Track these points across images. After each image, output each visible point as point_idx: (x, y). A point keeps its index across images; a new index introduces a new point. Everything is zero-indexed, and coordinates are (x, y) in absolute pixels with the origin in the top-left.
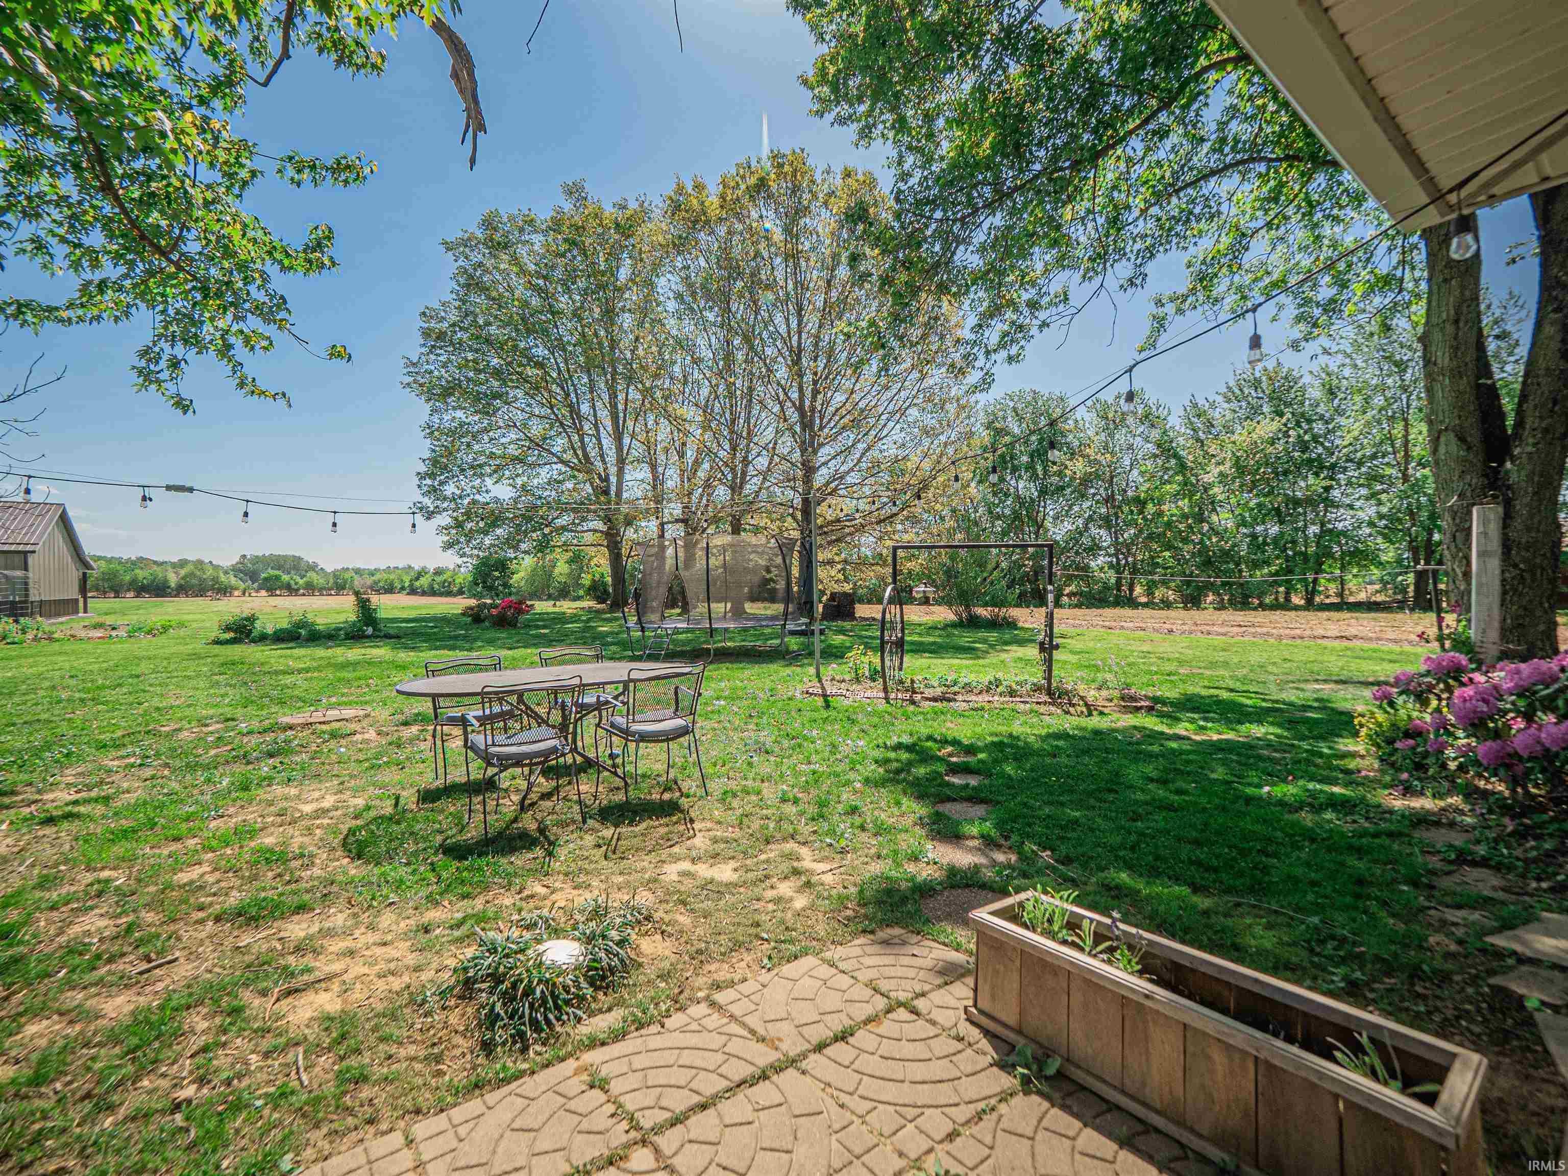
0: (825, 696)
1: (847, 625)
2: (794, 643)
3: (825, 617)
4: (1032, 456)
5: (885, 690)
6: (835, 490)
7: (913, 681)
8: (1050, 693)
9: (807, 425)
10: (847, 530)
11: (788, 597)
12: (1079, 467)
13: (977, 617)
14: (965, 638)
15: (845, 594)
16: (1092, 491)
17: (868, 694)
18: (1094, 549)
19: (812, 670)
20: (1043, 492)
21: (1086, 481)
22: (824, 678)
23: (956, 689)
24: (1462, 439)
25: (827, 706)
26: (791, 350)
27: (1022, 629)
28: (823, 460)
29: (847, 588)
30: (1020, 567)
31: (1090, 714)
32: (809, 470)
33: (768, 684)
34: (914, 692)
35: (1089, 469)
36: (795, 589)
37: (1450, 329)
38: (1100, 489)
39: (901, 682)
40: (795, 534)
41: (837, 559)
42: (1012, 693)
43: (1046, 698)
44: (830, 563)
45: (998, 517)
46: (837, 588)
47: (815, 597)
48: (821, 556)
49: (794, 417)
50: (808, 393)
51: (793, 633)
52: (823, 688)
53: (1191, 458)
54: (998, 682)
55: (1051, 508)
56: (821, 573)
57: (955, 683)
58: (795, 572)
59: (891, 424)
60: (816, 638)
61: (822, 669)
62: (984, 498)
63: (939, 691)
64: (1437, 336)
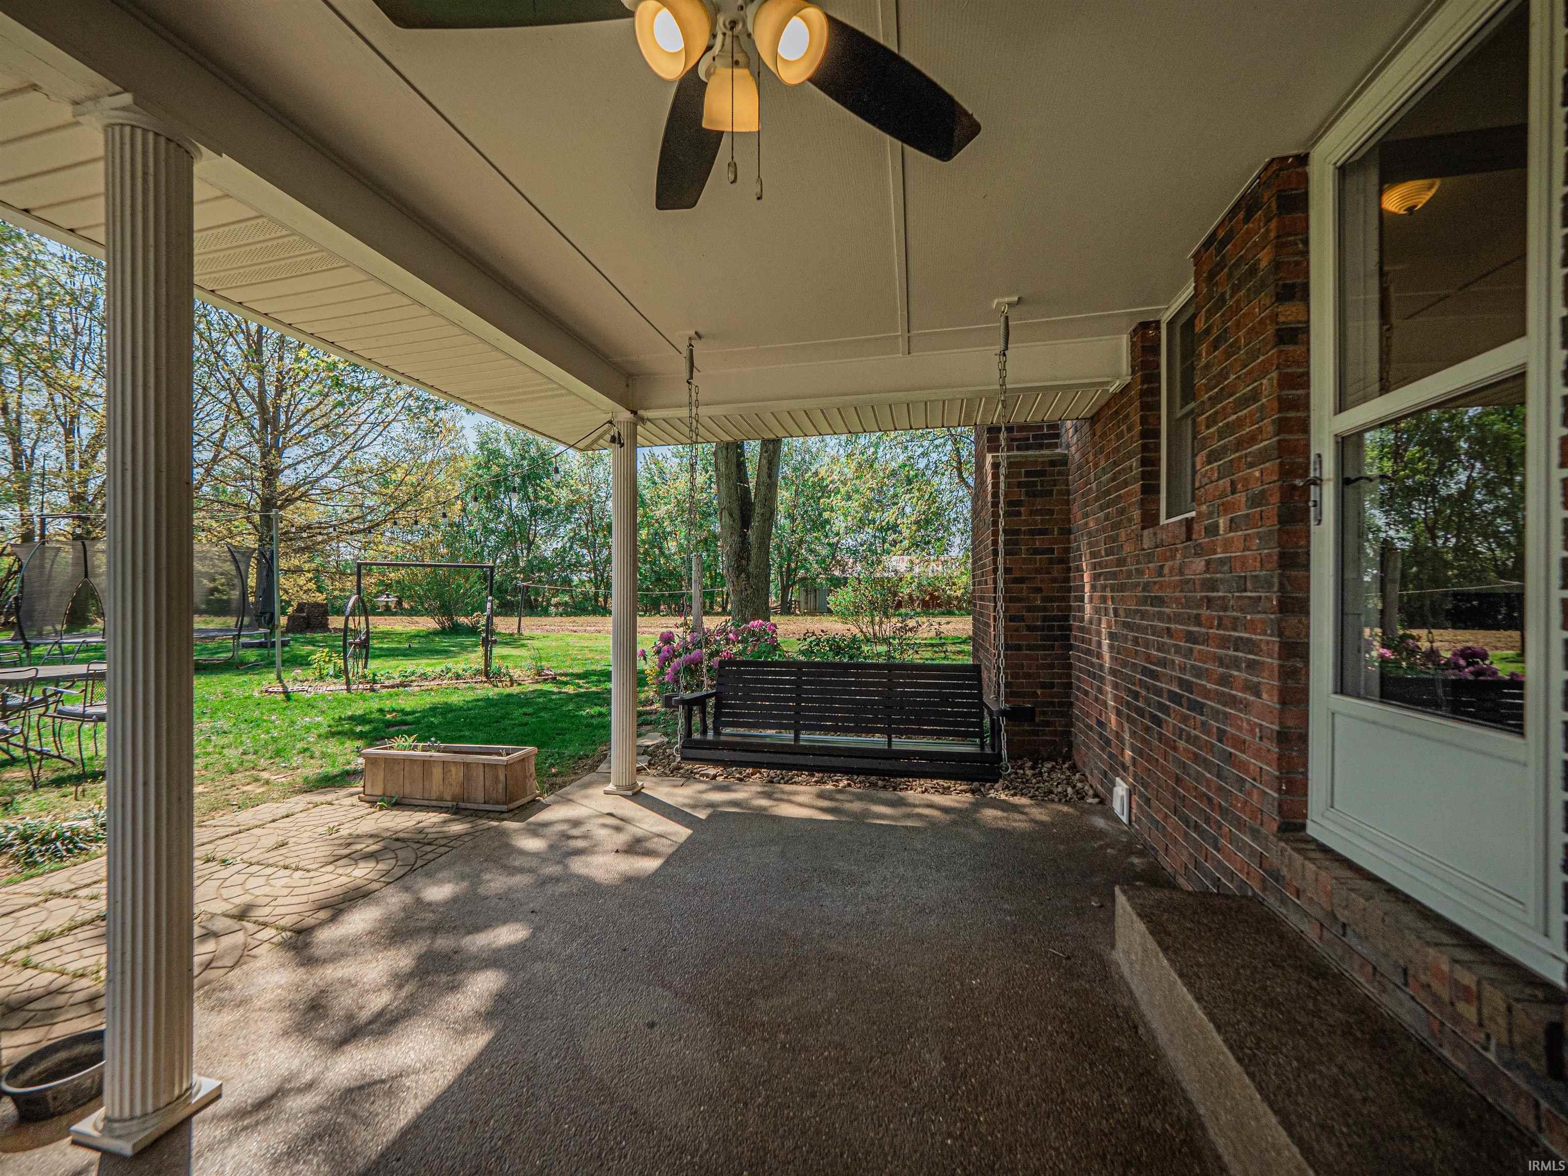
0: (286, 693)
1: (318, 636)
2: (251, 655)
3: (289, 629)
4: (523, 479)
5: (348, 683)
6: (304, 494)
7: (375, 675)
8: (487, 675)
9: (269, 420)
10: (320, 538)
11: (243, 609)
12: (564, 495)
13: (459, 625)
14: (444, 643)
15: (316, 605)
16: (577, 516)
17: (332, 687)
18: (577, 565)
19: (273, 676)
20: (533, 512)
21: (571, 507)
22: (285, 681)
23: (413, 678)
24: (731, 515)
25: (288, 698)
26: (248, 336)
27: (499, 633)
28: (290, 461)
29: (320, 598)
30: (512, 579)
31: (512, 685)
32: (271, 474)
33: (219, 689)
34: (375, 682)
35: (571, 497)
36: (251, 599)
37: (724, 452)
38: (580, 515)
39: (364, 677)
40: (251, 542)
41: (306, 567)
42: (458, 677)
43: (484, 679)
44: (298, 571)
45: (493, 532)
46: (305, 598)
47: (277, 607)
48: (283, 564)
49: (250, 408)
50: (271, 390)
51: (246, 646)
52: (284, 686)
53: (648, 496)
54: (449, 670)
55: (542, 527)
56: (284, 582)
57: (413, 673)
58: (252, 581)
59: (372, 436)
60: (277, 651)
61: (283, 675)
62: (479, 512)
63: (398, 681)
64: (720, 454)
